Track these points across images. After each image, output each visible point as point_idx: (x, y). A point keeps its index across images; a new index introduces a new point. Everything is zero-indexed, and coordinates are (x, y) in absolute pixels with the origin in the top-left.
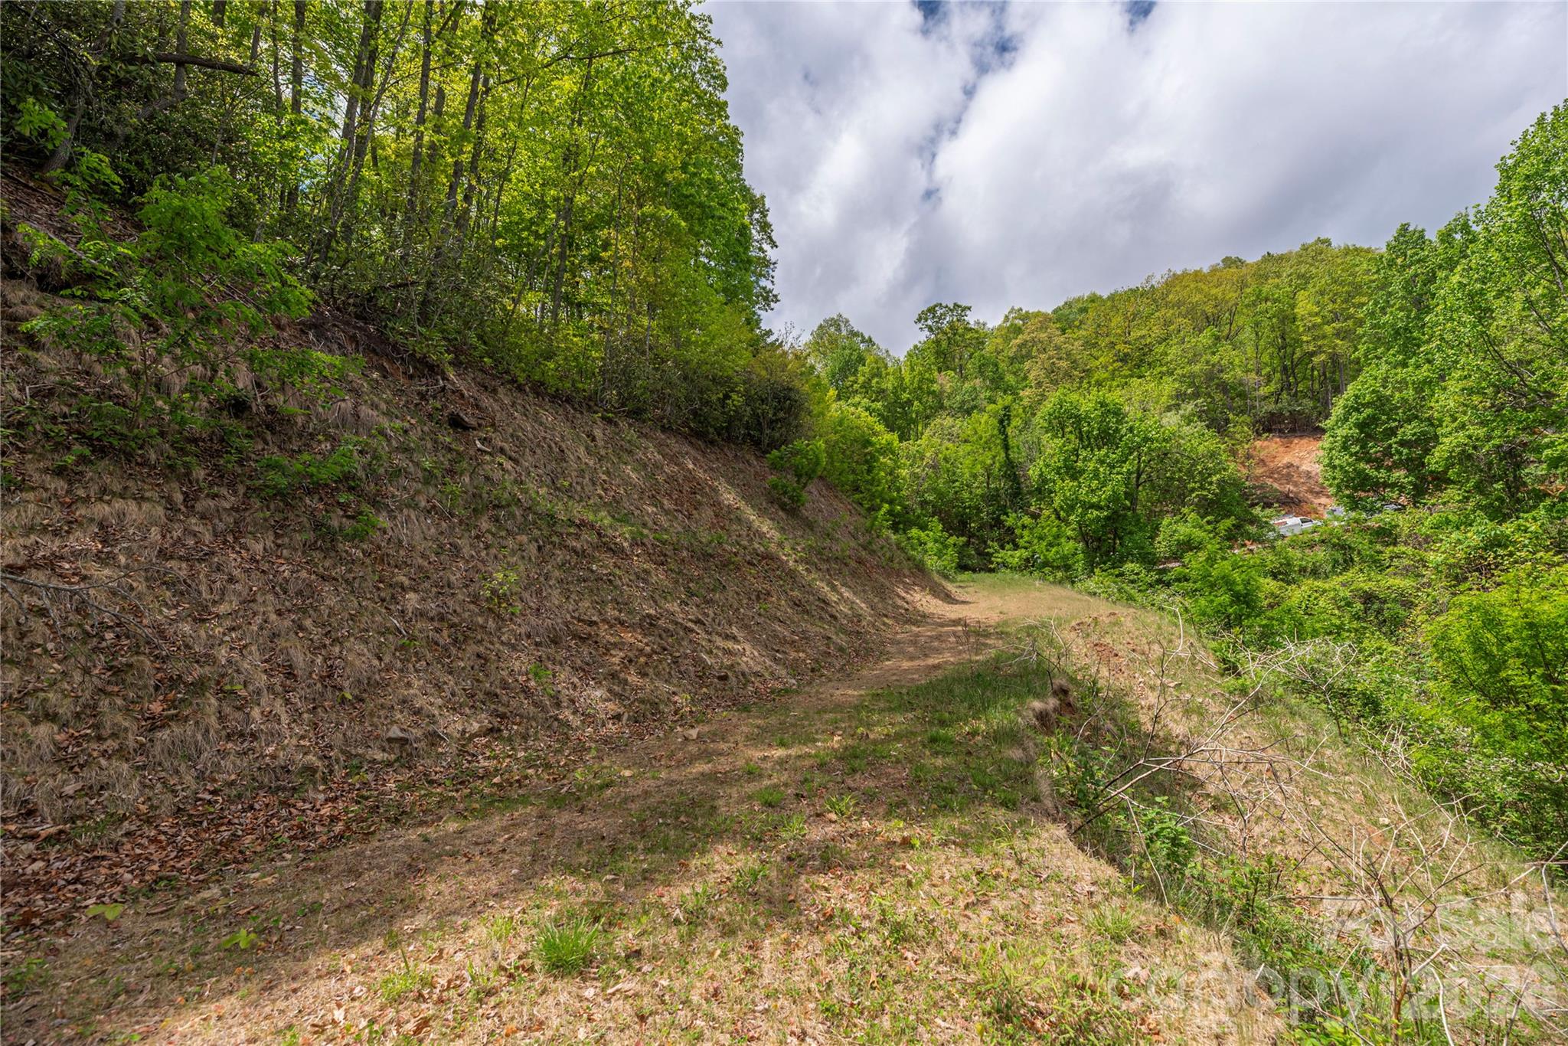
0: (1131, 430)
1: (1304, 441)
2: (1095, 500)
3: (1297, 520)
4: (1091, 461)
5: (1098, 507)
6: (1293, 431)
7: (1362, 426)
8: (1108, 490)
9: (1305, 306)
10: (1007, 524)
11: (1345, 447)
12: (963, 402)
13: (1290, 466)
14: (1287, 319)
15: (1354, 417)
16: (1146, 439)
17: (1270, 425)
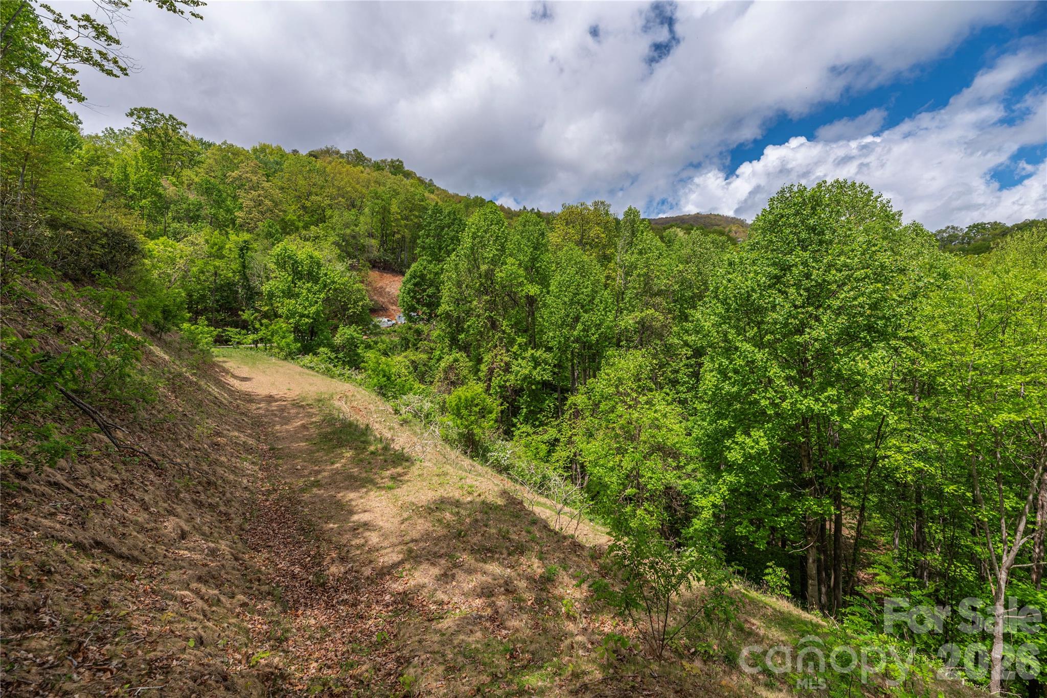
0: (326, 275)
1: (389, 275)
2: (306, 312)
3: (386, 320)
4: (304, 287)
5: (308, 317)
6: (384, 269)
7: (415, 285)
8: (313, 309)
9: (394, 208)
10: (243, 317)
11: (409, 293)
12: (189, 210)
13: (381, 288)
14: (385, 210)
15: (413, 281)
16: (334, 282)
17: (375, 265)
